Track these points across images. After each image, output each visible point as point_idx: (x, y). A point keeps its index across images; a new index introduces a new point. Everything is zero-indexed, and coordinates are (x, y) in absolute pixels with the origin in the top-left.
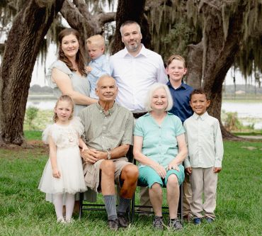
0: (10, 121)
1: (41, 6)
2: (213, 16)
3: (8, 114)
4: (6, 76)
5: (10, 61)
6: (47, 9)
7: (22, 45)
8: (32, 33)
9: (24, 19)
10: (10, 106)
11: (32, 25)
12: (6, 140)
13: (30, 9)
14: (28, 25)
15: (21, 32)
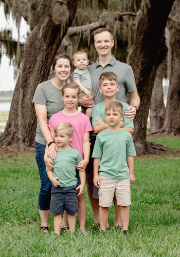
0: (29, 127)
1: (57, 23)
2: (176, 29)
3: (28, 121)
4: (25, 86)
5: (29, 72)
6: (62, 26)
7: (39, 58)
8: (48, 47)
9: (41, 35)
10: (29, 114)
11: (48, 40)
12: (26, 144)
13: (47, 26)
14: (45, 40)
15: (38, 47)
